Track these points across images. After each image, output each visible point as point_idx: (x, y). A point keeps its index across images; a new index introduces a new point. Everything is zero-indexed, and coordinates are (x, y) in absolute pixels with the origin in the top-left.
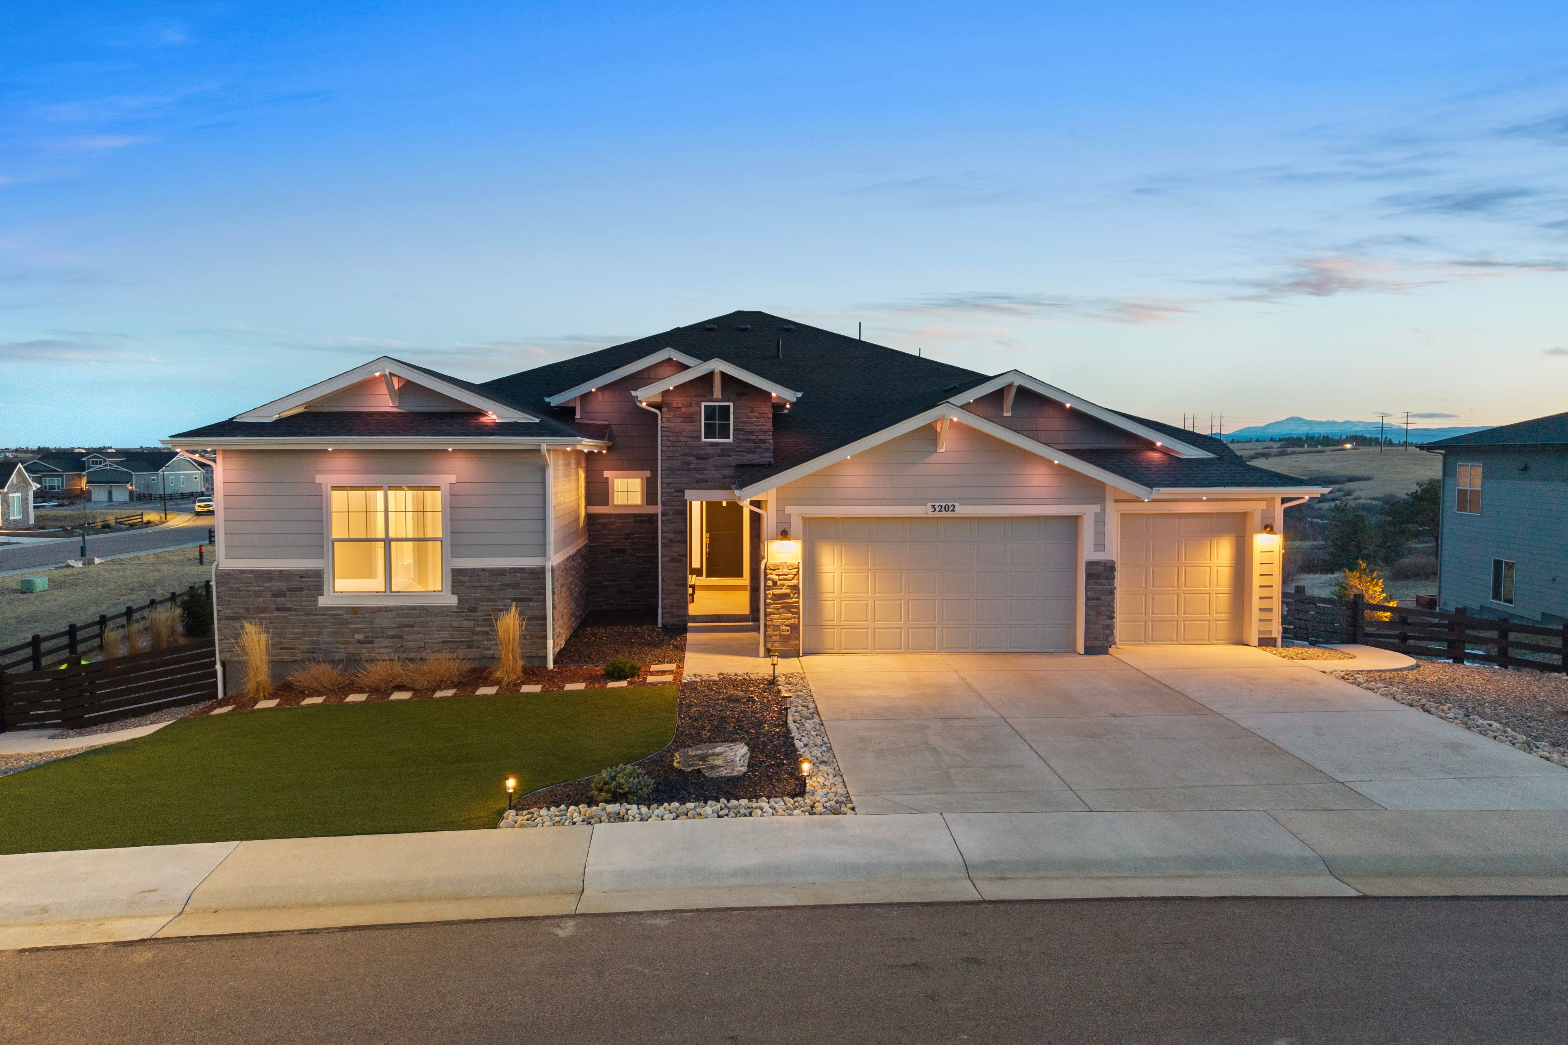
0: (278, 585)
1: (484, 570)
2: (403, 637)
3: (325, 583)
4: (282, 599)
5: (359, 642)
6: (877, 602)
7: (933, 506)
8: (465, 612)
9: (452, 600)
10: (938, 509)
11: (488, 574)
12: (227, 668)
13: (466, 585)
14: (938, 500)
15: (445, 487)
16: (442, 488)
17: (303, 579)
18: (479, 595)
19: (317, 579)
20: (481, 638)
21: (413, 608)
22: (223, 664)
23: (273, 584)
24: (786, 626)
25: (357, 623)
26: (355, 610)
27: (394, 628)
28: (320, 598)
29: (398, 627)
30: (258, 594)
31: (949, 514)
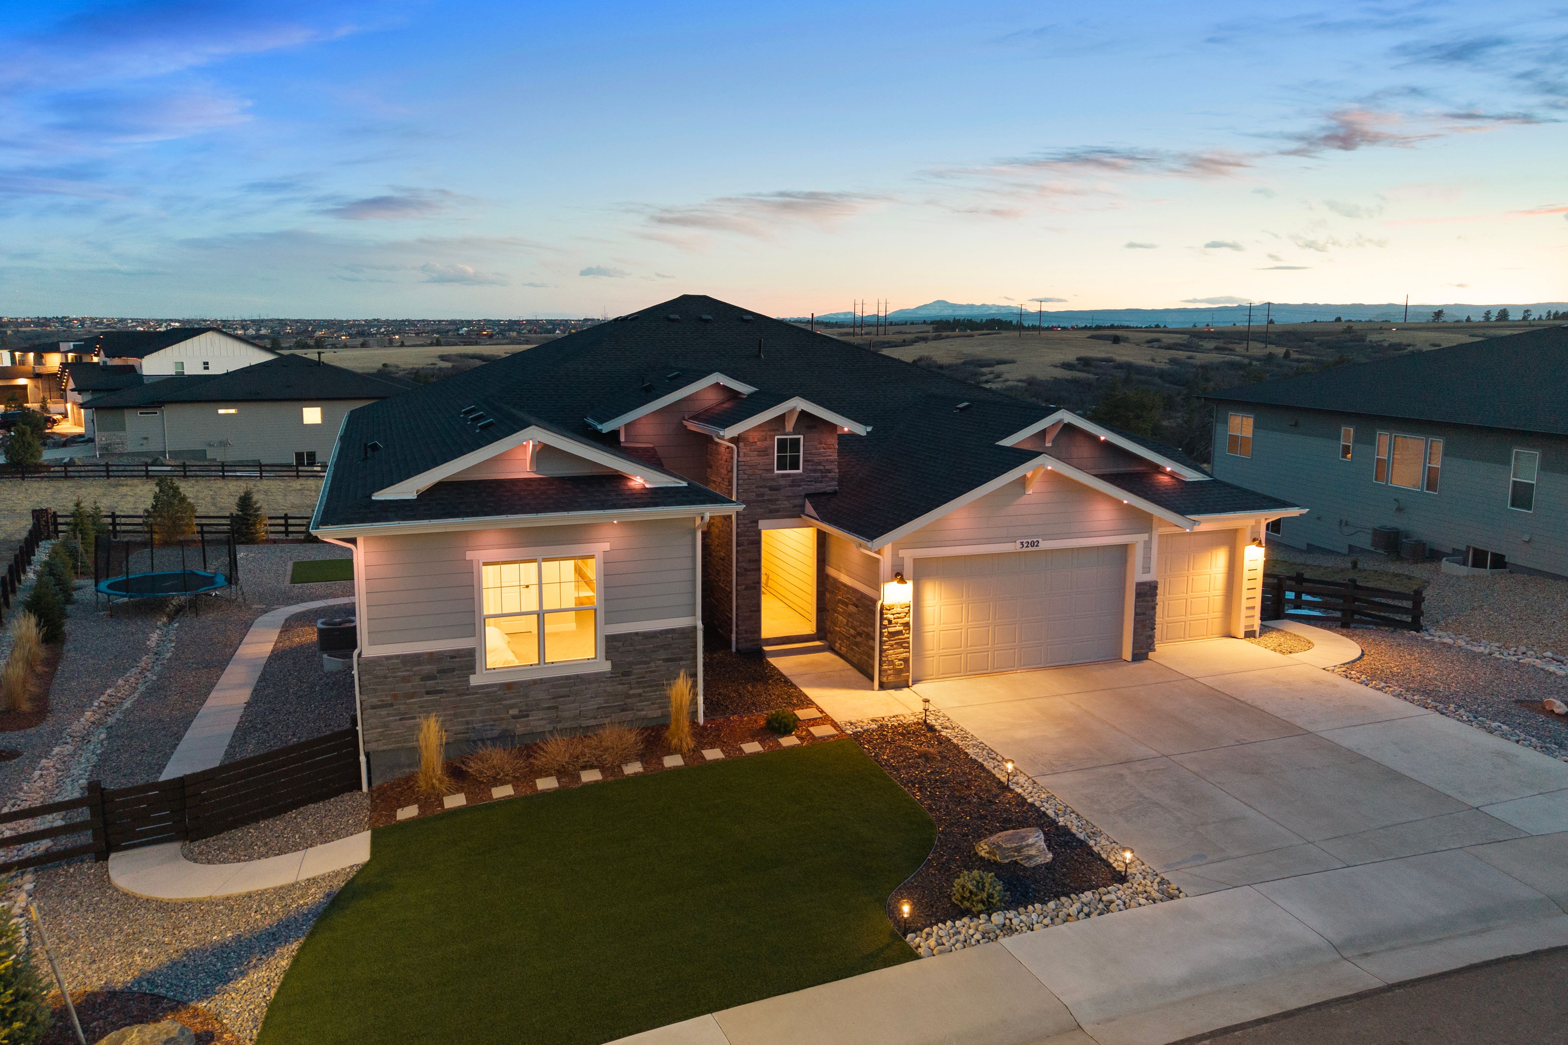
0: (427, 668)
1: (637, 634)
2: (558, 708)
3: (478, 662)
4: (432, 682)
5: (514, 717)
6: (969, 630)
7: (1022, 543)
8: (619, 677)
9: (606, 666)
10: (1025, 545)
11: (641, 638)
12: (372, 758)
13: (620, 650)
14: (1025, 537)
15: (599, 556)
16: (596, 556)
17: (454, 660)
18: (631, 659)
19: (469, 658)
20: (634, 700)
21: (568, 678)
22: (367, 755)
23: (422, 667)
24: (900, 660)
25: (511, 698)
26: (509, 686)
27: (549, 699)
28: (472, 677)
29: (554, 698)
30: (405, 680)
31: (1035, 549)
